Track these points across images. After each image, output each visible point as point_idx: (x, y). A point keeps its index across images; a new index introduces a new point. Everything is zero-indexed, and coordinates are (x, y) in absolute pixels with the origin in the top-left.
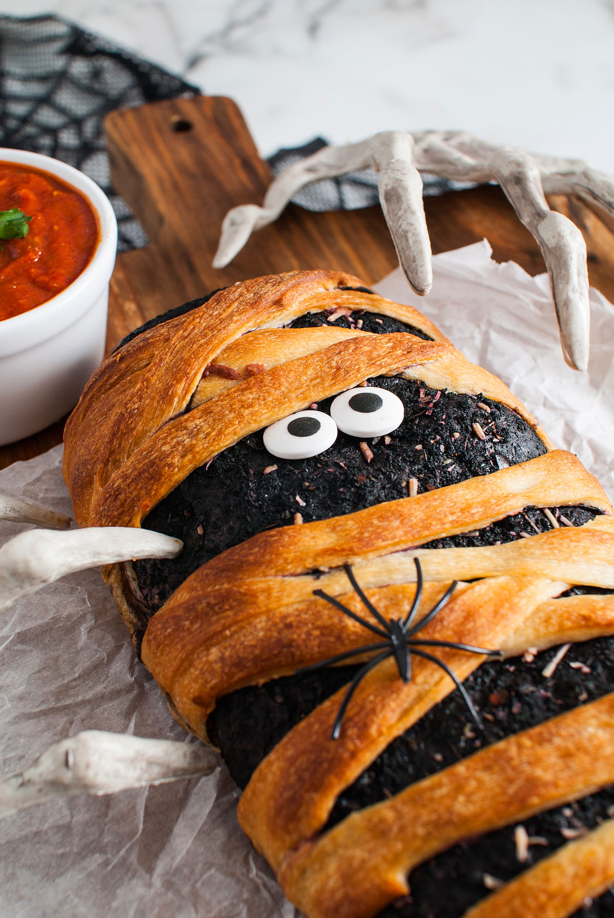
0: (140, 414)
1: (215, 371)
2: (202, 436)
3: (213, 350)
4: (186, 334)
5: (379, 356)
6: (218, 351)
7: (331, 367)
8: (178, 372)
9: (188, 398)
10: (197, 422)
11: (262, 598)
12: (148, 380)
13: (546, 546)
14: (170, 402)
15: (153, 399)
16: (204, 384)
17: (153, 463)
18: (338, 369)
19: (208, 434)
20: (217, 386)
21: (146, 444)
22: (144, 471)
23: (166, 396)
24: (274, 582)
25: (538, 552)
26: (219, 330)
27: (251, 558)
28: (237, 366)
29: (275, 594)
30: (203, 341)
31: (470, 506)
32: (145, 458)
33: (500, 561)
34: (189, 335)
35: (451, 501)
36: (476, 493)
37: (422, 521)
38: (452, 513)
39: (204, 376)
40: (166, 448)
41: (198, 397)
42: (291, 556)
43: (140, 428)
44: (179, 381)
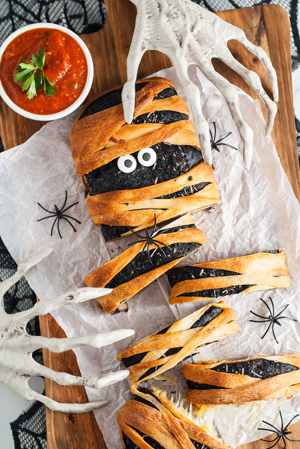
0: (92, 147)
1: (112, 139)
2: (106, 158)
3: (112, 133)
4: (106, 124)
5: (157, 139)
6: (114, 134)
7: (142, 143)
8: (102, 138)
9: (104, 146)
10: (105, 154)
11: (114, 208)
12: (94, 138)
13: (185, 202)
14: (99, 147)
15: (95, 144)
16: (109, 143)
17: (93, 162)
18: (144, 144)
19: (108, 158)
20: (112, 144)
21: (92, 155)
22: (91, 163)
23: (98, 144)
24: (117, 205)
25: (182, 203)
26: (115, 126)
27: (113, 198)
28: (118, 138)
29: (117, 208)
30: (110, 129)
31: (168, 190)
32: (91, 160)
33: (172, 204)
34: (107, 125)
35: (164, 188)
36: (171, 185)
37: (155, 193)
38: (163, 192)
39: (109, 140)
40: (97, 159)
41: (106, 146)
42: (122, 199)
43: (91, 150)
44: (102, 142)
